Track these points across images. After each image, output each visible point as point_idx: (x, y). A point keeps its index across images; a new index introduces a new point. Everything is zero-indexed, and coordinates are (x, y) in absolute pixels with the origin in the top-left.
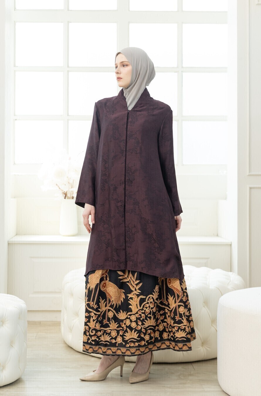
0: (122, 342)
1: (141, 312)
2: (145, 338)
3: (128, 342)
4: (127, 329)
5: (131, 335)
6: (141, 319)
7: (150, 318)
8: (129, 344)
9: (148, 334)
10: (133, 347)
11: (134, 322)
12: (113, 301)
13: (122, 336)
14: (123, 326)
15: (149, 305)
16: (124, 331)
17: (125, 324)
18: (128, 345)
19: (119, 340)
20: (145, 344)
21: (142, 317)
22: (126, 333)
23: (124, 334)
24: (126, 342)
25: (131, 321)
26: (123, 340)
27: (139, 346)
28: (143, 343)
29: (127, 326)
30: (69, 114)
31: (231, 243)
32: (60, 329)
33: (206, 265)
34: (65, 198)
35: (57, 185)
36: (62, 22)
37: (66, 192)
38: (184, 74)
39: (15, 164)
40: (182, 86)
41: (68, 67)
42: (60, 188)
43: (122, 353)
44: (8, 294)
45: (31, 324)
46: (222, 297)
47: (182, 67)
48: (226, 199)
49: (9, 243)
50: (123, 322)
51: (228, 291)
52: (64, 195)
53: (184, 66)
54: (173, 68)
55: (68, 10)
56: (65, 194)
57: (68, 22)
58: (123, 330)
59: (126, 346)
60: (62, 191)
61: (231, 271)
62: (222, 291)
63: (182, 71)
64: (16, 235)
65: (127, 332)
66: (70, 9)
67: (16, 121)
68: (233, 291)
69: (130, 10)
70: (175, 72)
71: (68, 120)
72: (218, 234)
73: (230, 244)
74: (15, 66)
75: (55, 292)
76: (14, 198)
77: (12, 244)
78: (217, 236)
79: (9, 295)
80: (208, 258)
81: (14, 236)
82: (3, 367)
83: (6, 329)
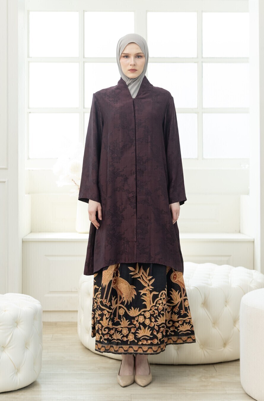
0: (135, 340)
1: (154, 308)
2: (158, 336)
3: (141, 339)
4: (141, 325)
5: (144, 333)
6: (155, 316)
7: (163, 315)
8: (141, 341)
9: (161, 332)
10: (145, 345)
11: (148, 318)
12: (124, 297)
13: (134, 334)
14: (135, 323)
15: (162, 302)
16: (136, 329)
17: (137, 321)
18: (140, 343)
19: (131, 338)
20: (158, 342)
21: (155, 314)
22: (139, 331)
23: (137, 331)
24: (139, 340)
25: (145, 318)
26: (135, 338)
27: (152, 344)
28: (156, 341)
29: (140, 323)
30: (85, 107)
32: (77, 330)
33: (228, 263)
35: (73, 180)
36: (77, 11)
39: (29, 158)
40: (202, 77)
41: (84, 57)
42: (76, 184)
43: (134, 351)
44: (22, 294)
45: (47, 325)
46: (244, 296)
47: (202, 58)
48: (248, 194)
49: (24, 241)
50: (135, 319)
51: (251, 289)
53: (204, 56)
54: (192, 58)
57: (84, 11)
58: (135, 327)
59: (139, 344)
61: (254, 269)
62: (245, 290)
63: (202, 62)
64: (31, 232)
65: (141, 329)
67: (30, 114)
68: (255, 289)
70: (195, 63)
71: (84, 113)
72: (240, 231)
73: (253, 240)
74: (28, 57)
75: (72, 292)
76: (29, 194)
77: (27, 241)
78: (240, 232)
79: (23, 295)
80: (230, 256)
81: (29, 234)
82: (17, 370)
83: (21, 331)
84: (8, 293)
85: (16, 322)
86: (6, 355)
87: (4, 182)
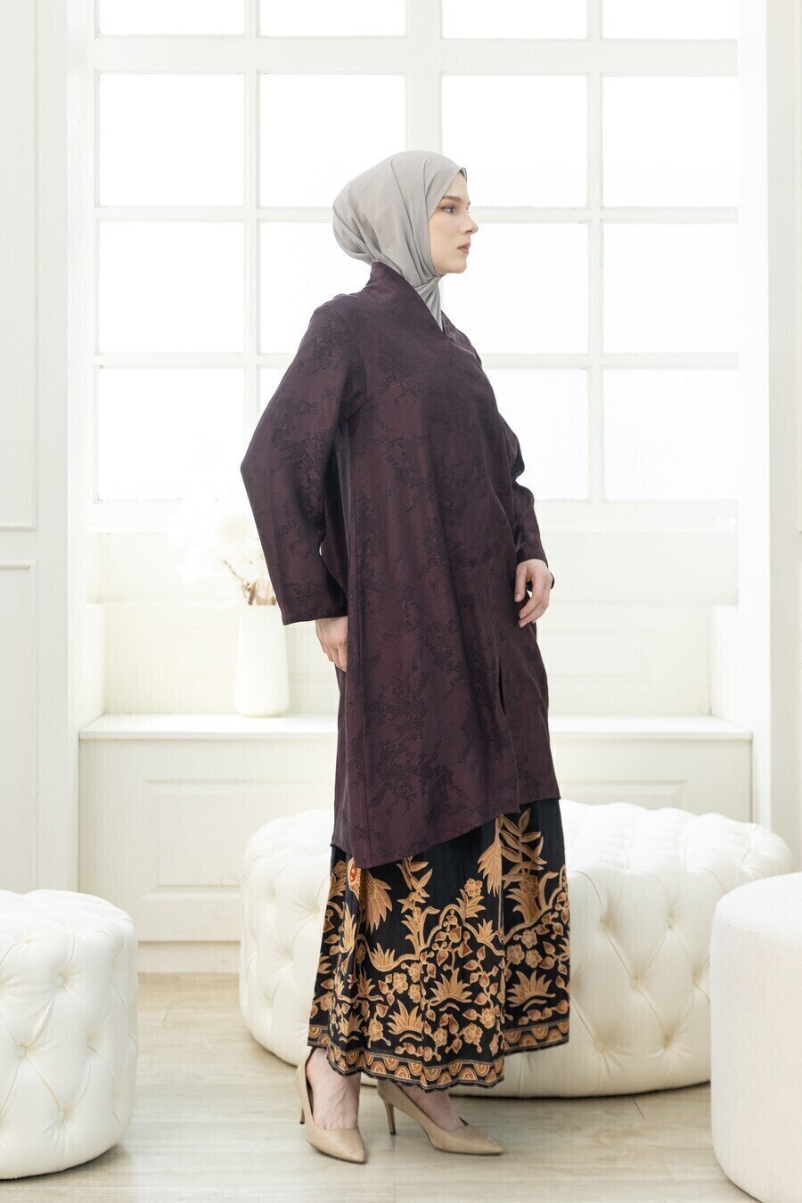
1: (427, 957)
2: (435, 1040)
5: (409, 1023)
9: (444, 1027)
15: (448, 937)
20: (435, 1057)
30: (262, 350)
31: (752, 734)
32: (237, 998)
33: (676, 803)
34: (250, 603)
35: (226, 563)
36: (240, 74)
37: (254, 585)
38: (606, 226)
39: (98, 499)
40: (602, 264)
41: (258, 207)
42: (234, 573)
44: (79, 892)
45: (152, 982)
46: (725, 899)
47: (602, 208)
48: (735, 603)
49: (87, 741)
51: (743, 879)
52: (248, 594)
53: (606, 203)
54: (574, 209)
55: (258, 36)
56: (249, 590)
57: (258, 72)
60: (242, 580)
61: (751, 821)
62: (726, 881)
63: (601, 220)
64: (105, 713)
65: (399, 1012)
66: (263, 33)
67: (101, 370)
68: (757, 879)
69: (445, 35)
70: (581, 223)
71: (258, 367)
72: (710, 710)
73: (749, 738)
74: (97, 205)
75: (222, 886)
76: (98, 602)
77: (95, 740)
78: (710, 713)
79: (82, 895)
80: (681, 782)
81: (98, 718)
82: (64, 1113)
83: (76, 998)
84: (37, 889)
85: (60, 974)
86: (33, 1070)
87: (27, 568)
